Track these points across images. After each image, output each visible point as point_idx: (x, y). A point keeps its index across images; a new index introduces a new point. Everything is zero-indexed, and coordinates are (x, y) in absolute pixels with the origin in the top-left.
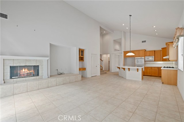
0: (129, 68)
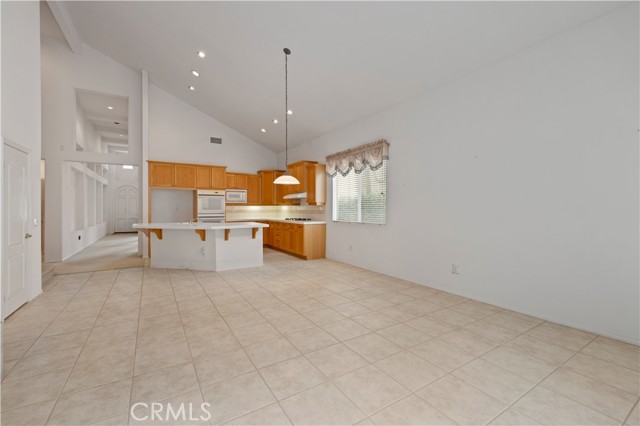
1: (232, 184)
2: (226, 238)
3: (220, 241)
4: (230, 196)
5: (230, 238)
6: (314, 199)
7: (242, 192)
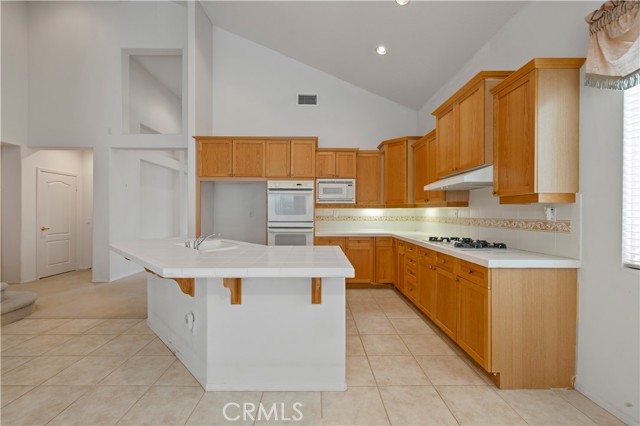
0: (238, 282)
1: (330, 170)
2: (236, 298)
3: (216, 303)
4: (325, 191)
5: (243, 297)
6: (530, 182)
7: (347, 183)
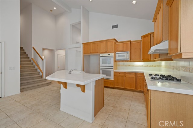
1: (120, 49)
7: (126, 53)
